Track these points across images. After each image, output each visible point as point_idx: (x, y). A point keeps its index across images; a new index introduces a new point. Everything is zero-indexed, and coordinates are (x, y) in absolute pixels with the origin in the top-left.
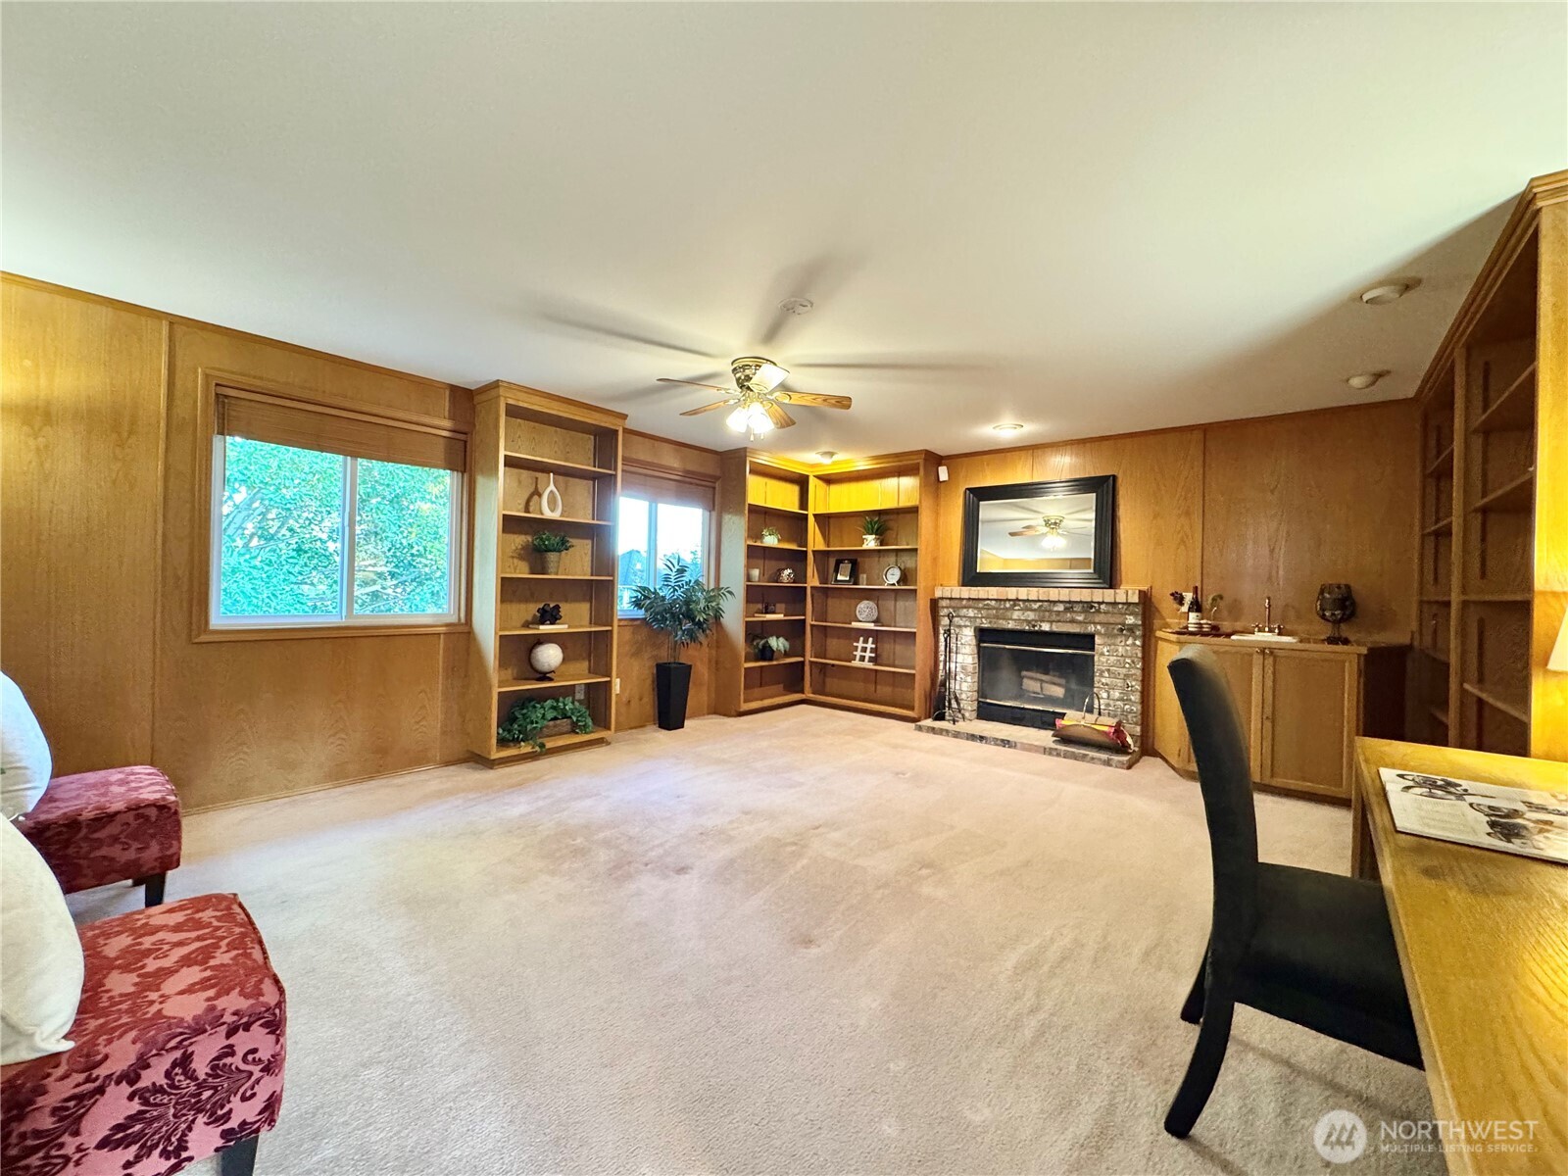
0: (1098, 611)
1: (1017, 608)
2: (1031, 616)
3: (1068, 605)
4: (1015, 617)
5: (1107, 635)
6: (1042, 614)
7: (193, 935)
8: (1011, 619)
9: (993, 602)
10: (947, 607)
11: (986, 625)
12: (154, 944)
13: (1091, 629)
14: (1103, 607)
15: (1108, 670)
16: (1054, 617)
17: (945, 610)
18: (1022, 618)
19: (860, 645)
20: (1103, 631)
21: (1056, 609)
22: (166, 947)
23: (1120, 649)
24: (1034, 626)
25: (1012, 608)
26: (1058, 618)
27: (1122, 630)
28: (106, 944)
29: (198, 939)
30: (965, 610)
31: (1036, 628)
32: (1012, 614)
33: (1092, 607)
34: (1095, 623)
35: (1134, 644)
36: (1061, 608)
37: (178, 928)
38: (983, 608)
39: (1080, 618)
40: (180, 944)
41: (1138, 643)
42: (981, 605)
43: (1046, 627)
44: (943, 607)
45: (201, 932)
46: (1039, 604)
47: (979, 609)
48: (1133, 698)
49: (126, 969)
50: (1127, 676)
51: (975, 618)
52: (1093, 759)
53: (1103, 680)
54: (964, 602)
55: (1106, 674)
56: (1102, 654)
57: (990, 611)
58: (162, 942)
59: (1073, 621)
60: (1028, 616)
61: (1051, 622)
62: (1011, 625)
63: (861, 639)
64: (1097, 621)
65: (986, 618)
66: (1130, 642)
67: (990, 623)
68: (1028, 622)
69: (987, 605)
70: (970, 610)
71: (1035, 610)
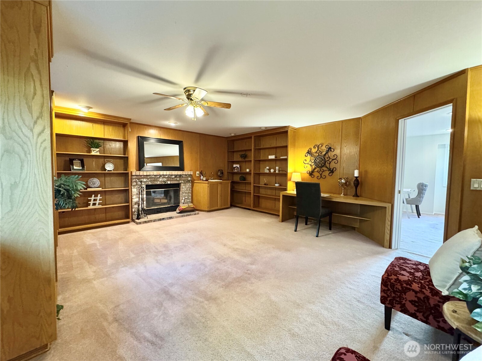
0: (183, 177)
1: (161, 177)
2: (165, 179)
3: (175, 176)
4: (160, 180)
5: (184, 183)
6: (168, 179)
7: (403, 267)
8: (159, 181)
9: (153, 176)
10: (135, 179)
11: (150, 183)
12: (412, 270)
13: (180, 182)
14: (184, 176)
15: (184, 192)
16: (171, 180)
17: (134, 180)
18: (162, 180)
19: (93, 198)
20: (183, 182)
21: (172, 177)
22: (410, 268)
23: (187, 186)
24: (166, 182)
25: (159, 178)
26: (173, 180)
27: (187, 181)
28: (421, 276)
29: (403, 266)
30: (142, 179)
31: (166, 183)
32: (159, 179)
33: (181, 176)
34: (181, 180)
35: (190, 185)
36: (174, 177)
37: (405, 270)
38: (149, 178)
39: (178, 179)
40: (407, 267)
41: (191, 184)
42: (149, 177)
43: (169, 182)
44: (133, 179)
45: (402, 267)
46: (167, 176)
47: (148, 179)
48: (190, 198)
49: (419, 269)
50: (188, 193)
51: (146, 181)
52: (192, 214)
53: (184, 195)
54: (142, 176)
55: (184, 193)
56: (183, 188)
57: (152, 179)
58: (410, 269)
59: (176, 180)
60: (164, 179)
61: (170, 181)
62: (159, 183)
63: (93, 196)
64: (182, 179)
65: (150, 181)
66: (189, 184)
67: (151, 183)
68: (164, 181)
69: (151, 177)
70: (144, 179)
71: (166, 178)
